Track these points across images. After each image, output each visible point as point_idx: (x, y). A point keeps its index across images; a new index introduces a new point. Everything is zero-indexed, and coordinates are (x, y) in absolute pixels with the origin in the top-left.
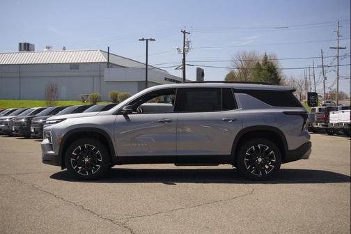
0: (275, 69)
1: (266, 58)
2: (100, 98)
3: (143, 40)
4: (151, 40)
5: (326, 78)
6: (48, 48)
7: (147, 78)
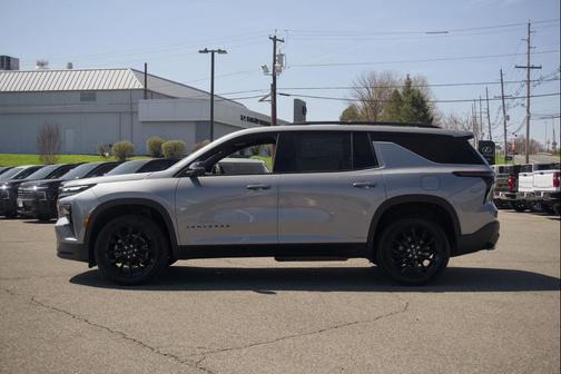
0: (423, 102)
1: (409, 83)
2: (132, 150)
3: (206, 51)
4: (220, 51)
5: (507, 118)
6: (41, 64)
7: (212, 117)
